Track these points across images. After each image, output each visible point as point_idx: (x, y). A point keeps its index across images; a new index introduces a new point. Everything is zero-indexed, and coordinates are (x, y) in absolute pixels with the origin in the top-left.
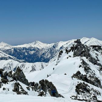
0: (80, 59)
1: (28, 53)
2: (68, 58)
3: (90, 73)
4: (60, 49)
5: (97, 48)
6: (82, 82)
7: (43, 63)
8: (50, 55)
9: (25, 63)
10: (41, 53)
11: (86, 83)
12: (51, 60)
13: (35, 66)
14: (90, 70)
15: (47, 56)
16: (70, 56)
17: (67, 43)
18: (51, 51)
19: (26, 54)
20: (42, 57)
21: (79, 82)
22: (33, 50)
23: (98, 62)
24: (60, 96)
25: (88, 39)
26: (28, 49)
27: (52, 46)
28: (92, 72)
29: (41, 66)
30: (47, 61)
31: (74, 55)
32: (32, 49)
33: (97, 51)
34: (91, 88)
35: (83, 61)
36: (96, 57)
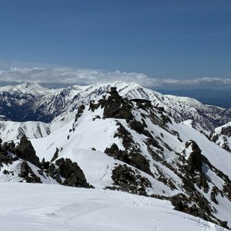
0: (115, 123)
1: (12, 102)
2: (94, 119)
3: (131, 149)
4: (73, 100)
5: (143, 104)
6: (123, 163)
7: (41, 124)
8: (54, 109)
9: (5, 123)
10: (37, 104)
11: (128, 166)
12: (55, 119)
13: (25, 127)
14: (132, 143)
15: (49, 110)
16: (98, 117)
17: (87, 90)
18: (58, 101)
19: (9, 105)
20: (38, 112)
21: (116, 164)
22: (23, 98)
23: (145, 129)
24: (87, 186)
25: (126, 84)
26: (13, 96)
27: (59, 93)
28: (136, 146)
29: (36, 129)
30: (48, 119)
31: (104, 114)
32: (21, 95)
33: (145, 110)
34: (136, 174)
35: (121, 126)
36: (142, 120)
